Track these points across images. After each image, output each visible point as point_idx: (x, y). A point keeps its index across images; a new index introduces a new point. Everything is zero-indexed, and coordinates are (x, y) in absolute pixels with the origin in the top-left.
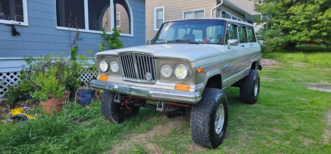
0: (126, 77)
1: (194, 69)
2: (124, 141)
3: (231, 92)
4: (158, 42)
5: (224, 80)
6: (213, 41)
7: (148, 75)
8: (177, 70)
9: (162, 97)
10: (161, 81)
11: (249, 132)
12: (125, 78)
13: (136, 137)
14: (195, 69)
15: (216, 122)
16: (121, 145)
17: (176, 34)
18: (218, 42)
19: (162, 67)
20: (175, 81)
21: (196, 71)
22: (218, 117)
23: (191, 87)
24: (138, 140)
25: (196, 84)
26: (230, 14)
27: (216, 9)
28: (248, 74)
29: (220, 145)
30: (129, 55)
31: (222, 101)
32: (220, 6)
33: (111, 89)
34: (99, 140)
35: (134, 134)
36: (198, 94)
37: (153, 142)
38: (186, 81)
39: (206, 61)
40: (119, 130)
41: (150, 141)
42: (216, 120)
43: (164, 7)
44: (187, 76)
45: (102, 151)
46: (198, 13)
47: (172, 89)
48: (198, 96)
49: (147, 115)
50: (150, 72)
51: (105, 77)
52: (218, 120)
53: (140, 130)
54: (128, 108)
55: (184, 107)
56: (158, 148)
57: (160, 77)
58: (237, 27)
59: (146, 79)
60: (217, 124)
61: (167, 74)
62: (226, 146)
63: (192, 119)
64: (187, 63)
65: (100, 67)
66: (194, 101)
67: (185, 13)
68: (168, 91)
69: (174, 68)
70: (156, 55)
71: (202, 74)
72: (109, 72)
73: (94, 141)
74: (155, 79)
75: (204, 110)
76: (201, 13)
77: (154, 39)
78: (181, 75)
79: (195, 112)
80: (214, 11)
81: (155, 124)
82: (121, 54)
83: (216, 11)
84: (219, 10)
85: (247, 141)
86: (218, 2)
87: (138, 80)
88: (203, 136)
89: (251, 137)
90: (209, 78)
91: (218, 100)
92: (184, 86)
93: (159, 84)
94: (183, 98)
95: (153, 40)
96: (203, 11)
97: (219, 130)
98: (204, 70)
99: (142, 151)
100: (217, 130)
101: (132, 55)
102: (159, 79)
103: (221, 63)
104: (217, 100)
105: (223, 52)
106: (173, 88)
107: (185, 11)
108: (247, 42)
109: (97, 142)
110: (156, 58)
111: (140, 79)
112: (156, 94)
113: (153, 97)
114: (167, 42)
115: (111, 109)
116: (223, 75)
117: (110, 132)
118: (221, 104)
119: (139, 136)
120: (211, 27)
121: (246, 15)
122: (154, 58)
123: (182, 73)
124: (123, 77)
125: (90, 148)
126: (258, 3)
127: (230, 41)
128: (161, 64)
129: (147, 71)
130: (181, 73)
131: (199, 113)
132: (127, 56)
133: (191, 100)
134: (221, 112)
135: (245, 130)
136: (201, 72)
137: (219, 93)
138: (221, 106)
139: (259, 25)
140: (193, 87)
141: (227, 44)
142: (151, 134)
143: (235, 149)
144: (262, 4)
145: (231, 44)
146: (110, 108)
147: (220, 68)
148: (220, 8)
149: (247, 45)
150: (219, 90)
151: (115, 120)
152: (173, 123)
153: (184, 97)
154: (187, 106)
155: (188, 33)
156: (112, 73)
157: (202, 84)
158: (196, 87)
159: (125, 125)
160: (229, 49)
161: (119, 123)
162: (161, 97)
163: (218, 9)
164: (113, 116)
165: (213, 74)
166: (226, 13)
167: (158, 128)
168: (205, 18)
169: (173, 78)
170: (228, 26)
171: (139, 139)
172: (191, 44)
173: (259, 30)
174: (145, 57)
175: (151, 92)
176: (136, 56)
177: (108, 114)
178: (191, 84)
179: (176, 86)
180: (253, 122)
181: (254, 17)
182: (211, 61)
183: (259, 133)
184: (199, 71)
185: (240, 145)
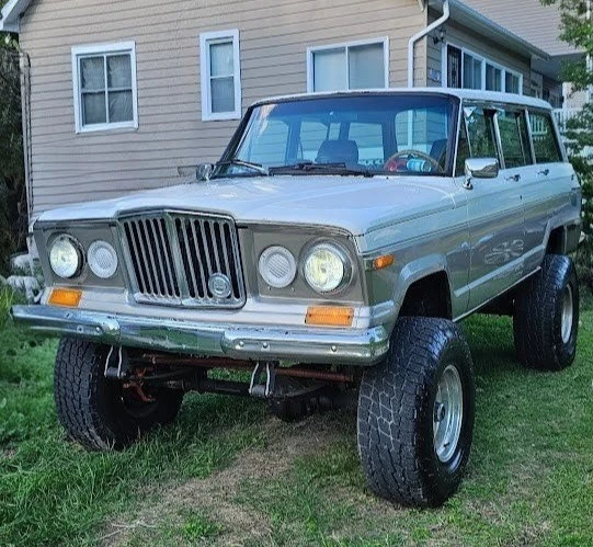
0: (142, 291)
1: (364, 256)
2: (144, 504)
3: (486, 334)
4: (236, 170)
5: (456, 289)
6: (418, 164)
7: (220, 281)
8: (313, 262)
9: (268, 349)
10: (259, 301)
11: (544, 454)
12: (138, 296)
13: (179, 489)
14: (368, 256)
15: (436, 426)
16: (135, 517)
17: (294, 140)
18: (433, 167)
19: (264, 254)
20: (303, 297)
21: (370, 263)
22: (443, 409)
23: (356, 313)
24: (189, 499)
25: (371, 303)
26: (476, 55)
27: (425, 38)
28: (539, 268)
29: (451, 495)
30: (155, 221)
31: (453, 354)
32: (441, 28)
33: (95, 333)
34: (59, 503)
35: (173, 482)
36: (378, 335)
37: (238, 501)
38: (339, 296)
39: (397, 231)
40: (123, 470)
41: (227, 500)
42: (436, 417)
43: (235, 33)
44: (344, 280)
45: (74, 534)
46: (363, 55)
47: (296, 323)
48: (377, 340)
49: (211, 419)
50: (224, 272)
51: (69, 297)
52: (443, 417)
53: (193, 466)
54: (145, 399)
55: (335, 382)
56: (257, 516)
57: (257, 287)
58: (496, 116)
59: (210, 295)
60: (442, 432)
61: (279, 276)
62: (472, 497)
63: (362, 417)
64: (342, 239)
65: (53, 261)
66: (368, 355)
67: (314, 54)
68: (285, 329)
69: (301, 256)
70: (242, 217)
71: (388, 275)
72: (81, 279)
73: (46, 507)
74: (241, 292)
75: (399, 384)
76: (372, 54)
77: (221, 160)
78: (323, 277)
79: (372, 394)
80: (419, 44)
81: (238, 449)
82: (124, 216)
83: (428, 46)
84: (436, 41)
85: (535, 482)
86: (434, 14)
87: (183, 298)
88: (398, 468)
89: (548, 470)
90: (410, 283)
91: (440, 353)
92: (335, 311)
93: (254, 310)
94: (334, 348)
95: (218, 164)
96: (380, 45)
97: (446, 451)
98: (394, 261)
99: (209, 526)
100: (440, 451)
101: (162, 221)
102: (255, 293)
103: (448, 236)
104: (437, 352)
105: (449, 200)
106: (301, 321)
107: (315, 48)
108: (532, 163)
109: (53, 510)
110: (244, 227)
111: (193, 295)
112: (247, 342)
113: (239, 351)
114: (267, 173)
115: (91, 401)
116: (452, 276)
117: (93, 477)
118: (449, 367)
119: (189, 487)
120: (410, 113)
121: (534, 57)
122: (237, 227)
123: (326, 270)
124: (132, 291)
125: (35, 527)
126: (573, 13)
127: (473, 165)
128: (258, 246)
129: (215, 270)
130: (324, 271)
131: (383, 396)
132: (148, 222)
133: (359, 355)
134: (451, 389)
135: (529, 448)
136: (384, 267)
137: (443, 331)
138: (449, 371)
139: (582, 92)
140: (361, 315)
141: (464, 174)
142: (230, 478)
143: (498, 505)
144: (588, 14)
145: (476, 175)
146: (86, 399)
147: (445, 253)
148: (442, 34)
149: (530, 173)
150: (442, 323)
151: (103, 439)
152: (298, 440)
153: (336, 345)
154: (342, 377)
155: (335, 134)
156: (95, 280)
157: (391, 303)
158: (372, 312)
159: (140, 455)
160: (472, 188)
161: (119, 448)
162: (263, 349)
163: (435, 39)
164: (96, 425)
165: (424, 271)
166: (464, 50)
167: (249, 458)
168: (387, 89)
169: (299, 286)
170: (463, 113)
171: (191, 494)
172: (347, 175)
173: (581, 109)
174: (206, 224)
175: (230, 337)
176: (178, 223)
177: (81, 421)
178: (357, 306)
179: (311, 312)
180: (556, 426)
181: (563, 63)
182: (414, 231)
183: (574, 456)
184: (380, 263)
185: (514, 493)
